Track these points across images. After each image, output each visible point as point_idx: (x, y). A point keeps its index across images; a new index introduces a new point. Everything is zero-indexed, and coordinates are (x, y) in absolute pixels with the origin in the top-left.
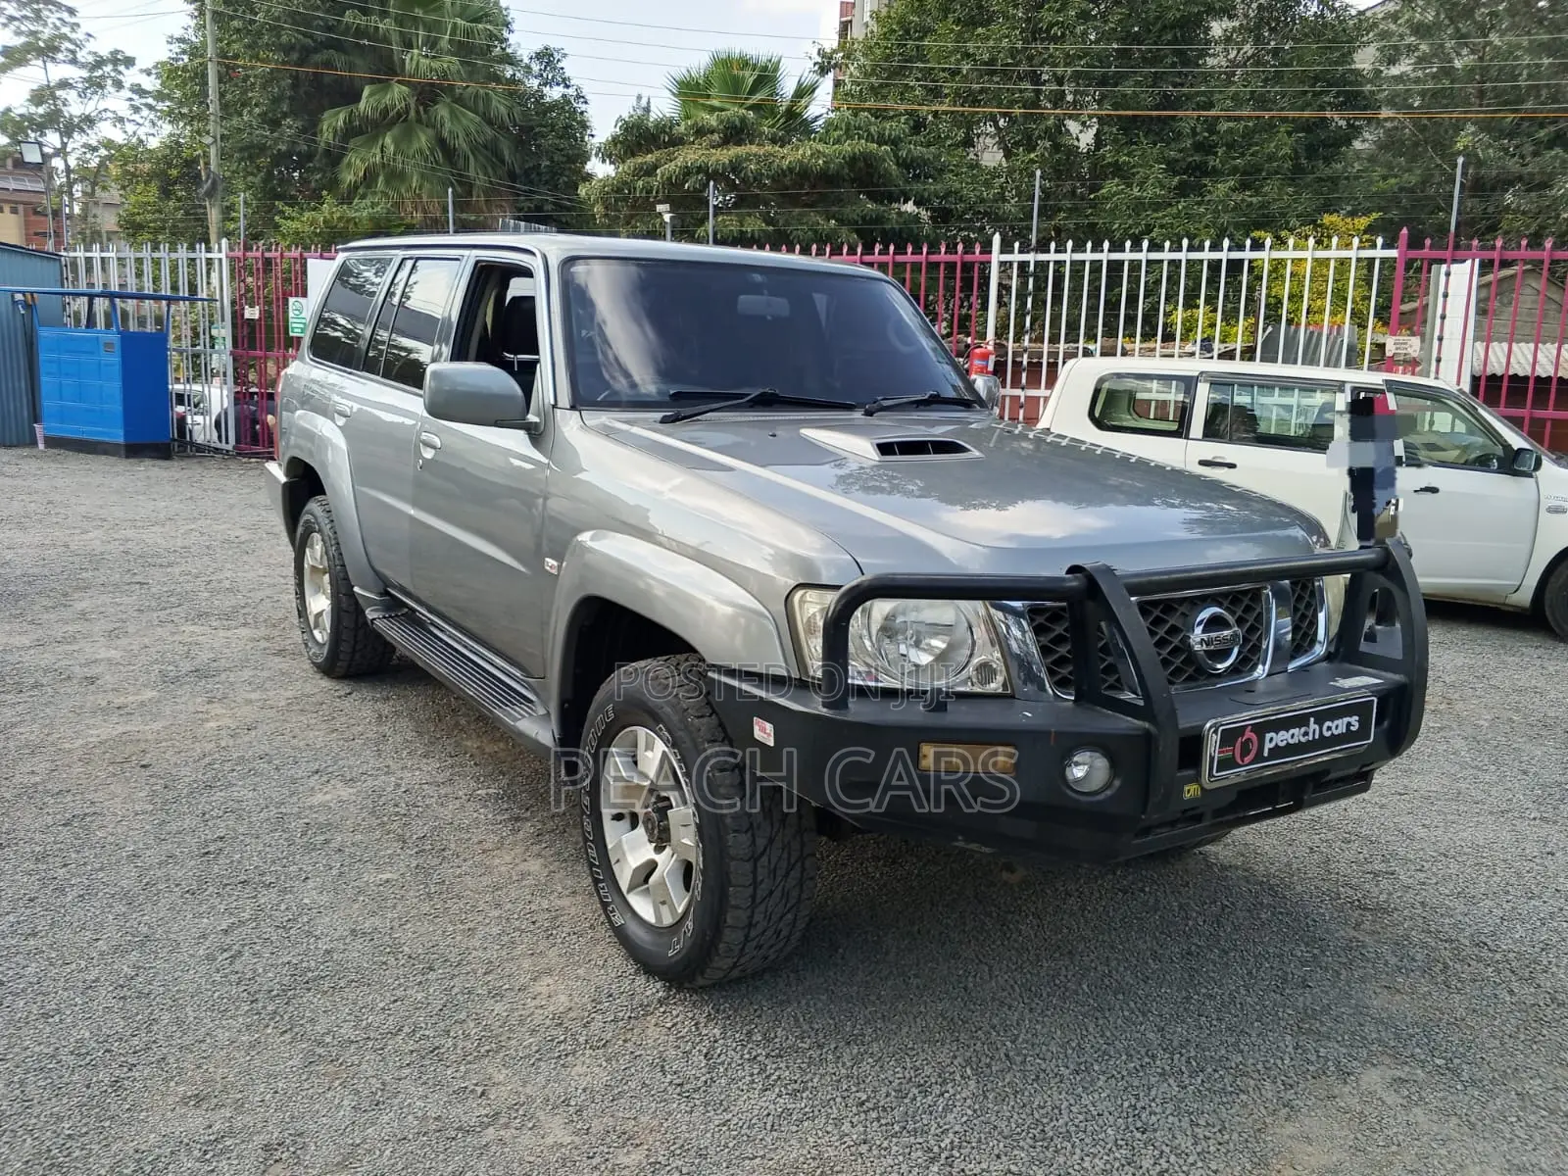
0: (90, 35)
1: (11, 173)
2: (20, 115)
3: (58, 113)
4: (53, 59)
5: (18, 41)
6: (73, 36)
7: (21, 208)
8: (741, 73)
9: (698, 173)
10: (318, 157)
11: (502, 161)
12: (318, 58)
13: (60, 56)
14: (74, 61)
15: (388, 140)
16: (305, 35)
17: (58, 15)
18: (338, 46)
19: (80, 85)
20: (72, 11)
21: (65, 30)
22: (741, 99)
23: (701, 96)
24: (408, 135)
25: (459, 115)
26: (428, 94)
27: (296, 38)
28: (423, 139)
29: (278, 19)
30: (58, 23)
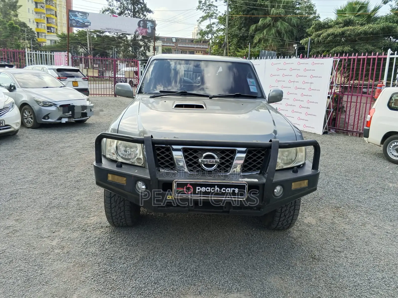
0: (219, 12)
1: (202, 44)
2: (204, 31)
3: (212, 30)
4: (212, 18)
5: (205, 15)
6: (216, 12)
7: (203, 52)
8: (355, 6)
9: (332, 35)
10: (249, 37)
11: (294, 35)
12: (251, 13)
13: (213, 17)
14: (216, 18)
15: (265, 31)
16: (248, 7)
17: (214, 8)
18: (256, 9)
19: (216, 23)
20: (216, 7)
21: (215, 11)
22: (355, 13)
23: (343, 14)
24: (270, 29)
25: (283, 24)
26: (276, 19)
27: (246, 8)
28: (273, 31)
29: (242, 4)
30: (213, 10)
